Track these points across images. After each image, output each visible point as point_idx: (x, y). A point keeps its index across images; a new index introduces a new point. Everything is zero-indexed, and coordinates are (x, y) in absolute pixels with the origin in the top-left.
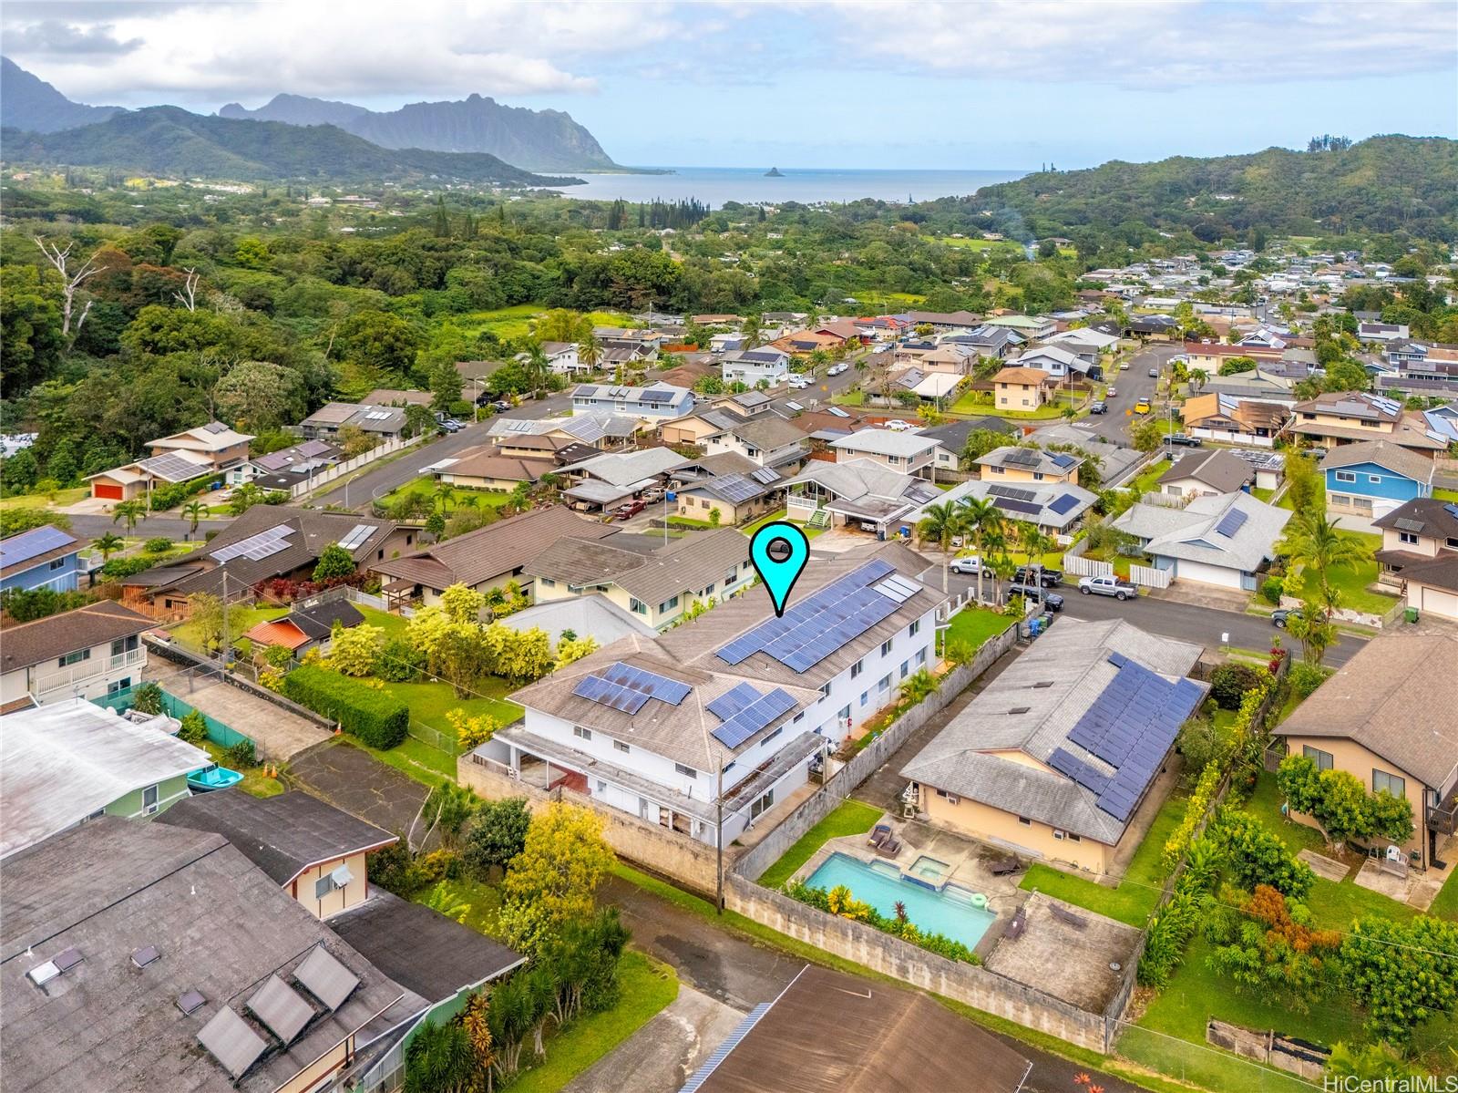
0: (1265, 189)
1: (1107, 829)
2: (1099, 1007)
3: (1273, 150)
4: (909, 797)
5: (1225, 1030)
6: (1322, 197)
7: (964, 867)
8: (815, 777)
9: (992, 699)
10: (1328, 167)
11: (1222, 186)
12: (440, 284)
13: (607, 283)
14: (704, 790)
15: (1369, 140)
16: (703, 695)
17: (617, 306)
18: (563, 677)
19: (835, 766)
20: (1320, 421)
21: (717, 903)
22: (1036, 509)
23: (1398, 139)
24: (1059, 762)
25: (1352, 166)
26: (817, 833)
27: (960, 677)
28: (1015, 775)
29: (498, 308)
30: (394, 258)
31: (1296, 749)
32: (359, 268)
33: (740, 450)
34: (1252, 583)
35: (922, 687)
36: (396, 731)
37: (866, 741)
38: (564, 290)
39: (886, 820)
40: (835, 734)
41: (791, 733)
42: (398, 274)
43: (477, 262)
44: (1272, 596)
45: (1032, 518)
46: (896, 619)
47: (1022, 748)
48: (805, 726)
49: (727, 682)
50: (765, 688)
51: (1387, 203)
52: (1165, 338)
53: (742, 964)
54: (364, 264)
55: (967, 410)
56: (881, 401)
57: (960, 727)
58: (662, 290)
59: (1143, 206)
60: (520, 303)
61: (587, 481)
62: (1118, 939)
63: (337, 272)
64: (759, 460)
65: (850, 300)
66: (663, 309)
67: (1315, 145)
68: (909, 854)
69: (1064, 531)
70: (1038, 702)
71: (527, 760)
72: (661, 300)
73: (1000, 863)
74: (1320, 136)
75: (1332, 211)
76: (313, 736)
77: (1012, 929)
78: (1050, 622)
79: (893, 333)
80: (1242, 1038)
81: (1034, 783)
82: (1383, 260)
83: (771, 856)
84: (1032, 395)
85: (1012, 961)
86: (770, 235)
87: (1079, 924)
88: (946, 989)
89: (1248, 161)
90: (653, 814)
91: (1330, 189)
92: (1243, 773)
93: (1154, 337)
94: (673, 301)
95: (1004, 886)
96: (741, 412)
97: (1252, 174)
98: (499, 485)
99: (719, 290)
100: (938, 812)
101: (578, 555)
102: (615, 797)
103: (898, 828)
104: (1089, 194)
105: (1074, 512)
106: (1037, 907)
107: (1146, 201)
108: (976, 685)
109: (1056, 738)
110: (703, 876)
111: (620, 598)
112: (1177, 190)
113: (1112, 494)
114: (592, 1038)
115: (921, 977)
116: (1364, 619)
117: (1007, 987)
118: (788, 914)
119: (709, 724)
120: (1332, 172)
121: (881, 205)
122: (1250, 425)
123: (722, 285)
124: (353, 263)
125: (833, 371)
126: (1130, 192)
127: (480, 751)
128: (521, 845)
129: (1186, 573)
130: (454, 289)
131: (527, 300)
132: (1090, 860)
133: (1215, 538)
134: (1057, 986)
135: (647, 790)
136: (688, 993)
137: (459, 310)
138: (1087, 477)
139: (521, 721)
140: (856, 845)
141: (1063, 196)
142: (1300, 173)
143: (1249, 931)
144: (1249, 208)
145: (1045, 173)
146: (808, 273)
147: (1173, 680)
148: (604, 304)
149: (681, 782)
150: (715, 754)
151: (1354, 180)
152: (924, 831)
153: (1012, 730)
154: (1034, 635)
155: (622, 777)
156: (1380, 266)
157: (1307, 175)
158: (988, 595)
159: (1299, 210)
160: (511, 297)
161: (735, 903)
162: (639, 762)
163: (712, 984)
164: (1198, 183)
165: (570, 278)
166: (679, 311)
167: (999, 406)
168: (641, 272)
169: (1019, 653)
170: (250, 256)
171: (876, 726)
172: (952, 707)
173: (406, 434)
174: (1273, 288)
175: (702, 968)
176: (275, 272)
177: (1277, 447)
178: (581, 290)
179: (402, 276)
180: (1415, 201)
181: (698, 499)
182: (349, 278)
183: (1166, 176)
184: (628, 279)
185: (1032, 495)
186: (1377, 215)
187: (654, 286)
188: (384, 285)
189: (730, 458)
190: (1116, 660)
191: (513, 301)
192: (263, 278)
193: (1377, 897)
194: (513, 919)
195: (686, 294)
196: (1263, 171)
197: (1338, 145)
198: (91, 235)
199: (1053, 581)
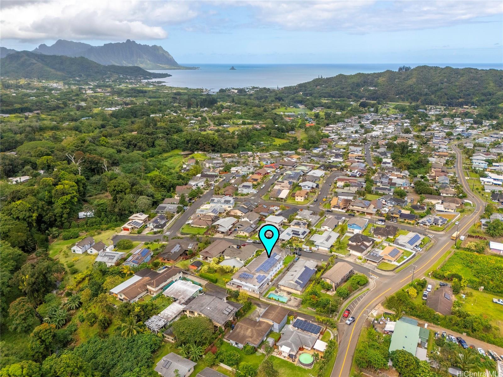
0: (384, 85)
1: (301, 289)
2: (297, 307)
3: (388, 71)
4: (279, 286)
5: (308, 308)
6: (399, 89)
7: (285, 294)
8: (268, 284)
9: (289, 273)
10: (403, 77)
11: (371, 84)
12: (153, 146)
13: (198, 144)
14: (256, 288)
15: (416, 68)
16: (255, 276)
17: (201, 150)
18: (237, 274)
19: (270, 283)
20: (354, 207)
21: (259, 299)
22: (299, 235)
23: (425, 67)
24: (296, 282)
25: (410, 77)
26: (269, 291)
27: (286, 269)
28: (291, 283)
29: (169, 151)
30: (141, 139)
31: (323, 279)
32: (132, 143)
33: (248, 220)
34: (329, 250)
35: (280, 272)
36: (216, 281)
37: (274, 279)
38: (186, 145)
39: (276, 289)
40: (270, 278)
41: (265, 280)
42: (143, 145)
43: (162, 138)
44: (331, 252)
45: (298, 236)
46: (277, 263)
47: (292, 280)
48: (267, 279)
49: (258, 274)
50: (262, 275)
51: (418, 91)
52: (336, 169)
53: (262, 305)
54: (133, 142)
55: (289, 202)
56: (272, 199)
57: (285, 277)
58: (213, 146)
59: (348, 91)
60: (175, 149)
61: (220, 227)
62: (301, 300)
63: (126, 145)
64: (252, 222)
65: (262, 143)
66: (214, 151)
67: (400, 69)
68: (279, 293)
69: (303, 239)
70: (294, 273)
71: (233, 284)
72: (213, 148)
73: (289, 293)
74: (402, 66)
75: (402, 93)
76: (206, 282)
77: (290, 300)
78: (299, 258)
79: (274, 170)
80: (309, 308)
81: (293, 284)
82: (408, 118)
83: (264, 294)
84: (303, 198)
85: (289, 303)
86: (237, 113)
87: (297, 299)
88: (283, 306)
89: (380, 75)
90: (251, 290)
91: (402, 86)
92: (317, 282)
93: (334, 169)
94: (216, 149)
95: (289, 296)
96: (246, 207)
97: (381, 80)
98: (202, 227)
99: (228, 146)
100: (282, 288)
101: (231, 252)
102: (245, 288)
103: (278, 290)
104: (332, 87)
105: (305, 234)
106: (292, 298)
107: (349, 89)
108: (288, 270)
109: (296, 279)
110: (258, 296)
111: (238, 259)
112: (358, 85)
113: (313, 230)
114: (250, 312)
115: (280, 305)
116: (343, 256)
117: (288, 305)
118: (267, 300)
119: (256, 280)
120: (404, 79)
121: (269, 90)
122: (343, 207)
123: (229, 144)
124: (130, 141)
125: (262, 188)
126: (344, 86)
127: (228, 283)
128: (239, 295)
129: (320, 248)
130: (158, 148)
131: (176, 148)
132: (299, 293)
133: (325, 242)
134: (294, 305)
135: (250, 288)
136: (258, 308)
137: (160, 154)
138: (309, 225)
139: (232, 279)
140: (273, 292)
141: (324, 87)
142: (395, 79)
143: (312, 299)
144: (378, 92)
145: (319, 79)
146: (250, 134)
147: (312, 269)
148: (198, 150)
149: (254, 287)
150: (258, 284)
151: (410, 82)
152: (281, 290)
153: (291, 278)
154: (296, 261)
155: (246, 286)
156: (407, 121)
157: (396, 80)
158: (290, 254)
159: (393, 93)
160: (172, 148)
161: (261, 299)
162: (248, 284)
163: (260, 307)
164: (365, 82)
165: (188, 142)
166: (218, 152)
167: (296, 200)
168: (207, 141)
169: (294, 264)
170: (104, 142)
171: (275, 277)
172: (284, 274)
173: (178, 212)
174: (373, 136)
175: (258, 305)
176: (113, 148)
177: (346, 212)
178: (191, 146)
179: (144, 145)
180: (426, 90)
181: (242, 232)
182: (130, 146)
183: (355, 80)
184: (204, 143)
185: (299, 232)
186: (414, 95)
187: (211, 145)
188: (140, 149)
189: (246, 221)
190: (305, 267)
191: (173, 149)
192: (111, 151)
193: (328, 295)
194: (241, 302)
195: (219, 147)
196: (384, 79)
197: (407, 69)
198: (44, 126)
199: (300, 250)
